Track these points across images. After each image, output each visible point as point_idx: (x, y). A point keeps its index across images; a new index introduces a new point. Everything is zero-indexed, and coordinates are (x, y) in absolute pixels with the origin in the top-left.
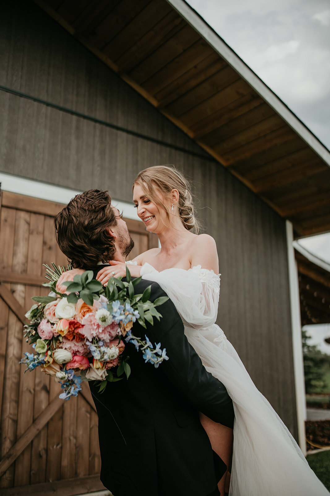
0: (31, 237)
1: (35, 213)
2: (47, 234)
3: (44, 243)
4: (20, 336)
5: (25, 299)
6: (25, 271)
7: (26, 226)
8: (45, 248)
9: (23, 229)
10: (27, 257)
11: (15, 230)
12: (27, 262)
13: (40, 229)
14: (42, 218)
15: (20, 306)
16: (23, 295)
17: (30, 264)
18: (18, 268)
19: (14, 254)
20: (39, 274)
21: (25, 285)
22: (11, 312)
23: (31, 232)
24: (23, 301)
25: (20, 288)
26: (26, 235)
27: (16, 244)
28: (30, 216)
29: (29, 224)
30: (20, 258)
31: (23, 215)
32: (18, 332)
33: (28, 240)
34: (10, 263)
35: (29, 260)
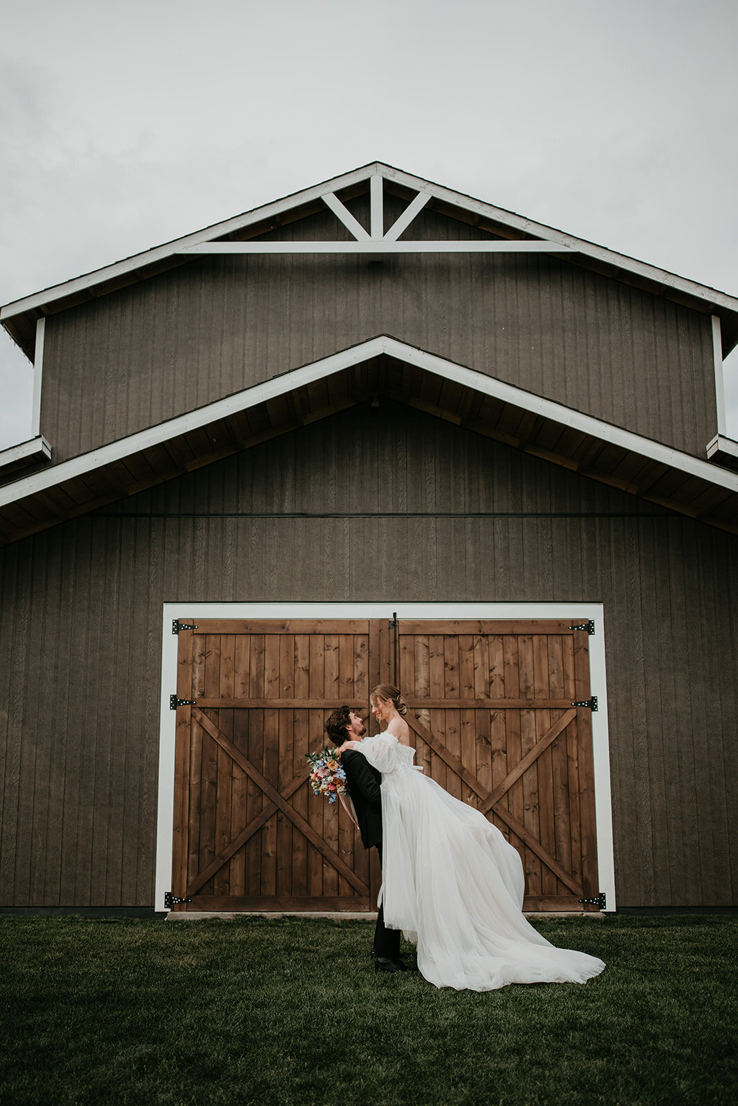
0: (431, 659)
1: (433, 635)
2: (447, 654)
3: (446, 664)
4: (428, 759)
5: (430, 722)
6: (428, 695)
7: (426, 650)
8: (447, 669)
9: (422, 652)
10: (428, 681)
11: (414, 655)
12: (429, 686)
13: (440, 651)
14: (442, 637)
15: (425, 729)
16: (428, 719)
17: (432, 687)
18: (421, 693)
19: (416, 680)
20: (443, 697)
21: (429, 709)
22: (417, 736)
23: (430, 656)
24: (429, 725)
25: (424, 712)
26: (426, 660)
27: (416, 670)
28: (429, 640)
29: (428, 647)
30: (422, 683)
31: (420, 639)
32: (426, 756)
33: (428, 664)
34: (413, 689)
35: (431, 684)
